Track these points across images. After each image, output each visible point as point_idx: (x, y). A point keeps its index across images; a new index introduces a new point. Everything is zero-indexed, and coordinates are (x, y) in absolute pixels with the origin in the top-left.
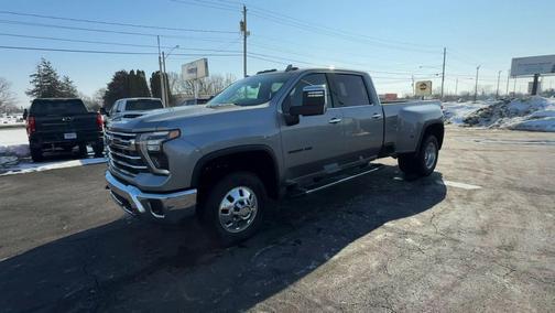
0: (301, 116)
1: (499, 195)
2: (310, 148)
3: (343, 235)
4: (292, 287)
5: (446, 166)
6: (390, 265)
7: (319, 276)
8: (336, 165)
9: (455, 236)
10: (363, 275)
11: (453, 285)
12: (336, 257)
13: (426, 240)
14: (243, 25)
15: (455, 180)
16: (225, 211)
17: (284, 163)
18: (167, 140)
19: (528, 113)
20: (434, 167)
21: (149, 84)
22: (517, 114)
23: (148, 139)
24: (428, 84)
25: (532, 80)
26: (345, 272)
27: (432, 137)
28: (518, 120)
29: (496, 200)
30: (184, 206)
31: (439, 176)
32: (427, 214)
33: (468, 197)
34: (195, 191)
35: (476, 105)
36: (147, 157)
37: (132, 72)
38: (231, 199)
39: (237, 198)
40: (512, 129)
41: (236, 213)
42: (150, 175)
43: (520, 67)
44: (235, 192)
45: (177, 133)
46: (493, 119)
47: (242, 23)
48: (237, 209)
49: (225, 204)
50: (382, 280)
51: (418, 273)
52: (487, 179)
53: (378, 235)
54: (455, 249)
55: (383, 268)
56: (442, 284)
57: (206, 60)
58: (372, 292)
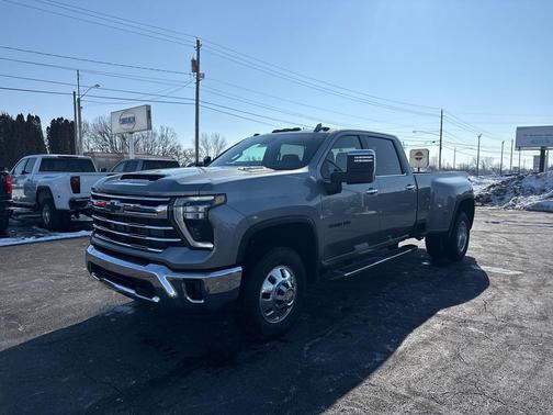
0: (344, 185)
1: (544, 281)
2: (347, 223)
3: (397, 325)
4: (367, 381)
5: (476, 249)
6: (463, 354)
7: (391, 368)
8: (366, 244)
9: (517, 322)
10: (439, 364)
11: (537, 369)
12: (400, 348)
13: (488, 327)
14: (195, 65)
15: (492, 265)
16: (267, 295)
17: (325, 238)
18: (211, 205)
19: (544, 191)
20: (465, 251)
21: (45, 135)
22: (532, 192)
23: (185, 205)
24: (425, 153)
25: (538, 153)
26: (419, 364)
27: (464, 214)
28: (534, 200)
29: (543, 285)
30: (226, 288)
31: (472, 261)
32: (478, 300)
33: (514, 283)
34: (240, 269)
35: (485, 181)
36: (183, 227)
37: (20, 117)
38: (273, 281)
39: (280, 279)
40: (529, 209)
41: (280, 297)
42: (186, 249)
43: (526, 138)
44: (276, 272)
45: (223, 198)
46: (507, 198)
47: (193, 61)
48: (280, 292)
49: (267, 287)
50: (462, 369)
51: (496, 360)
52: (524, 264)
53: (434, 324)
54: (522, 335)
55: (457, 356)
56: (525, 368)
57: (148, 107)
58: (458, 380)
